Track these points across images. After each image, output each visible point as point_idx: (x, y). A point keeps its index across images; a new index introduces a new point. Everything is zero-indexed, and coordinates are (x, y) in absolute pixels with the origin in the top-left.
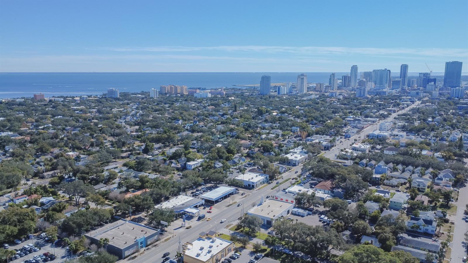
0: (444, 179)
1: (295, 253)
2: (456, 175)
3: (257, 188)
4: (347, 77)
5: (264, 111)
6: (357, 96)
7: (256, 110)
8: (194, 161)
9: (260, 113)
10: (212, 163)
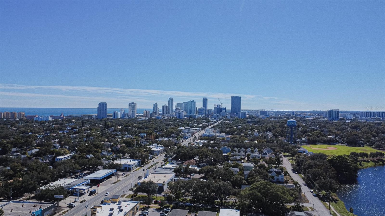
0: (267, 153)
1: (195, 205)
3: (133, 170)
4: (166, 107)
5: (110, 125)
6: (178, 118)
7: (101, 126)
8: (62, 155)
9: (107, 126)
10: (84, 154)
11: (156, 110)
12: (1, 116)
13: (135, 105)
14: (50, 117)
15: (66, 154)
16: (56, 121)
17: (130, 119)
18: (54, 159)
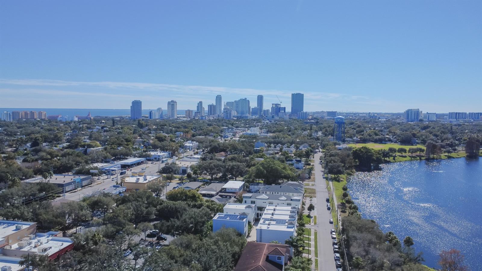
2: (311, 146)
4: (213, 106)
5: (144, 125)
7: (134, 126)
8: (93, 148)
9: (141, 126)
10: (115, 146)
11: (201, 109)
12: (19, 116)
13: (175, 103)
14: (76, 117)
15: (97, 147)
16: (82, 121)
17: (169, 120)
18: (86, 150)
